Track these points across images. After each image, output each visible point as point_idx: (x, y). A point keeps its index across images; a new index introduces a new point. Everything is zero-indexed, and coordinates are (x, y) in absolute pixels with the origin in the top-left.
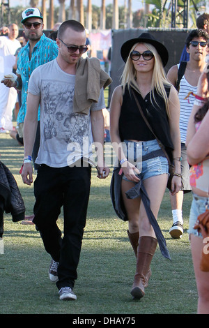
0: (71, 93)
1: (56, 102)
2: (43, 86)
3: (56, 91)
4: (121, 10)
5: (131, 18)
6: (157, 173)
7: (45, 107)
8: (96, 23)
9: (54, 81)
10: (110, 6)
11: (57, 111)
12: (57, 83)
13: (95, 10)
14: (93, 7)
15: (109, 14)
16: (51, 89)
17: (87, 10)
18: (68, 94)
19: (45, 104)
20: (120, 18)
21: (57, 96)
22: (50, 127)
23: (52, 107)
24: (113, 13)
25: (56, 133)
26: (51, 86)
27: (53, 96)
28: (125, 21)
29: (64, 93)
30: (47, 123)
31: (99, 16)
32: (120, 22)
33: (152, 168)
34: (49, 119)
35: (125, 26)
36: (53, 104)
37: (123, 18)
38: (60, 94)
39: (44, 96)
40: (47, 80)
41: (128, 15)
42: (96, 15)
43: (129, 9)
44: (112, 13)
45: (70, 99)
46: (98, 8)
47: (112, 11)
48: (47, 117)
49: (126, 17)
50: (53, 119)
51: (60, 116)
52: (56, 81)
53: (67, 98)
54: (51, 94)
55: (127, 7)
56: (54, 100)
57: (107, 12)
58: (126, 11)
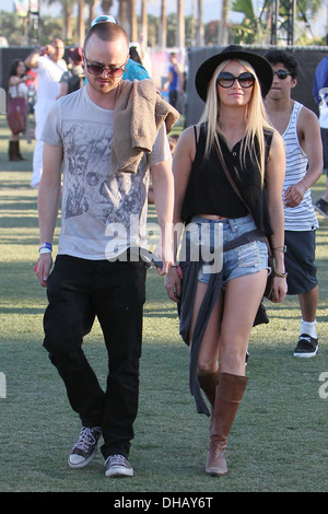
0: (109, 140)
1: (85, 156)
2: (65, 130)
3: (85, 138)
4: (187, 22)
5: (202, 32)
6: (252, 270)
7: (70, 164)
8: (153, 39)
9: (82, 121)
10: (172, 16)
11: (89, 170)
12: (87, 125)
13: (152, 20)
14: (149, 17)
15: (171, 27)
16: (77, 136)
17: (140, 21)
18: (105, 142)
19: (70, 160)
20: (186, 32)
21: (87, 146)
22: (78, 197)
23: (80, 163)
24: (177, 25)
25: (87, 205)
26: (78, 129)
27: (81, 146)
28: (193, 36)
29: (99, 141)
30: (73, 190)
31: (157, 29)
32: (187, 37)
33: (245, 260)
34: (75, 183)
35: (193, 43)
36: (81, 159)
37: (190, 32)
38: (92, 142)
39: (67, 146)
40: (72, 121)
41: (198, 28)
42: (153, 28)
43: (199, 20)
44: (175, 25)
45: (108, 151)
46: (155, 19)
47: (174, 22)
48: (73, 180)
49: (194, 31)
50: (83, 183)
51: (93, 178)
52: (86, 121)
53: (103, 148)
54: (76, 143)
55: (196, 17)
56: (83, 152)
57: (169, 23)
58: (194, 22)
